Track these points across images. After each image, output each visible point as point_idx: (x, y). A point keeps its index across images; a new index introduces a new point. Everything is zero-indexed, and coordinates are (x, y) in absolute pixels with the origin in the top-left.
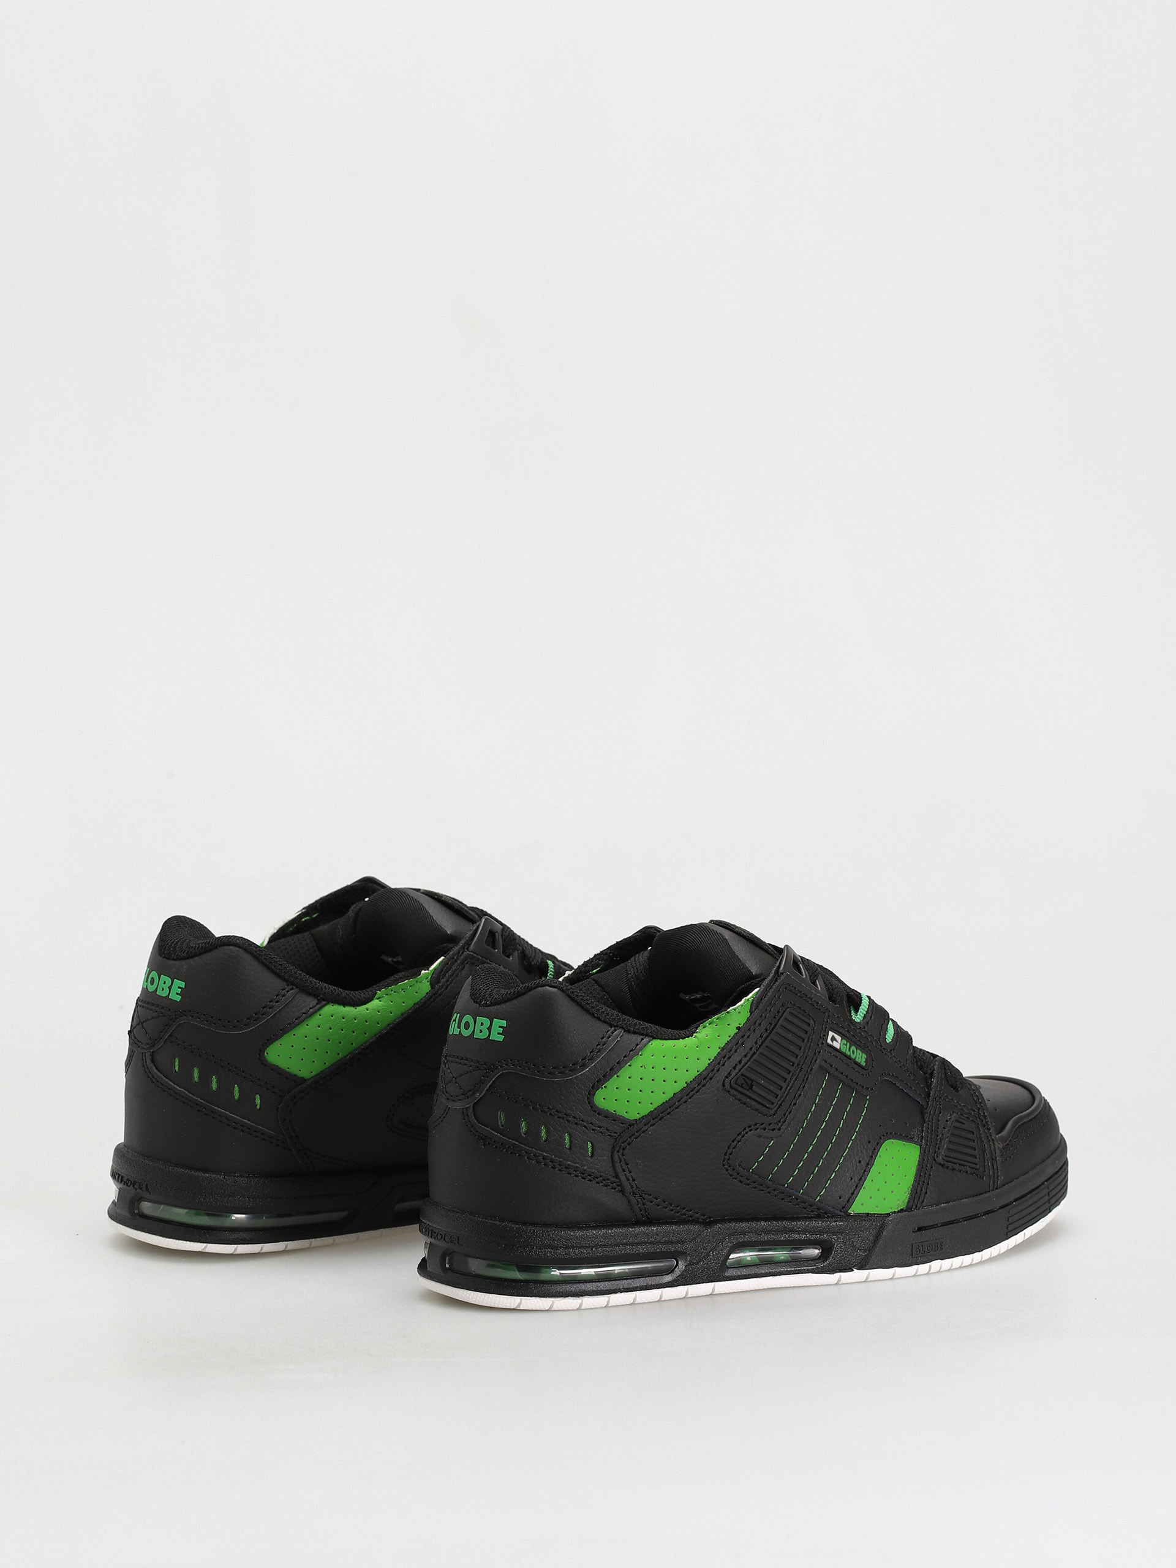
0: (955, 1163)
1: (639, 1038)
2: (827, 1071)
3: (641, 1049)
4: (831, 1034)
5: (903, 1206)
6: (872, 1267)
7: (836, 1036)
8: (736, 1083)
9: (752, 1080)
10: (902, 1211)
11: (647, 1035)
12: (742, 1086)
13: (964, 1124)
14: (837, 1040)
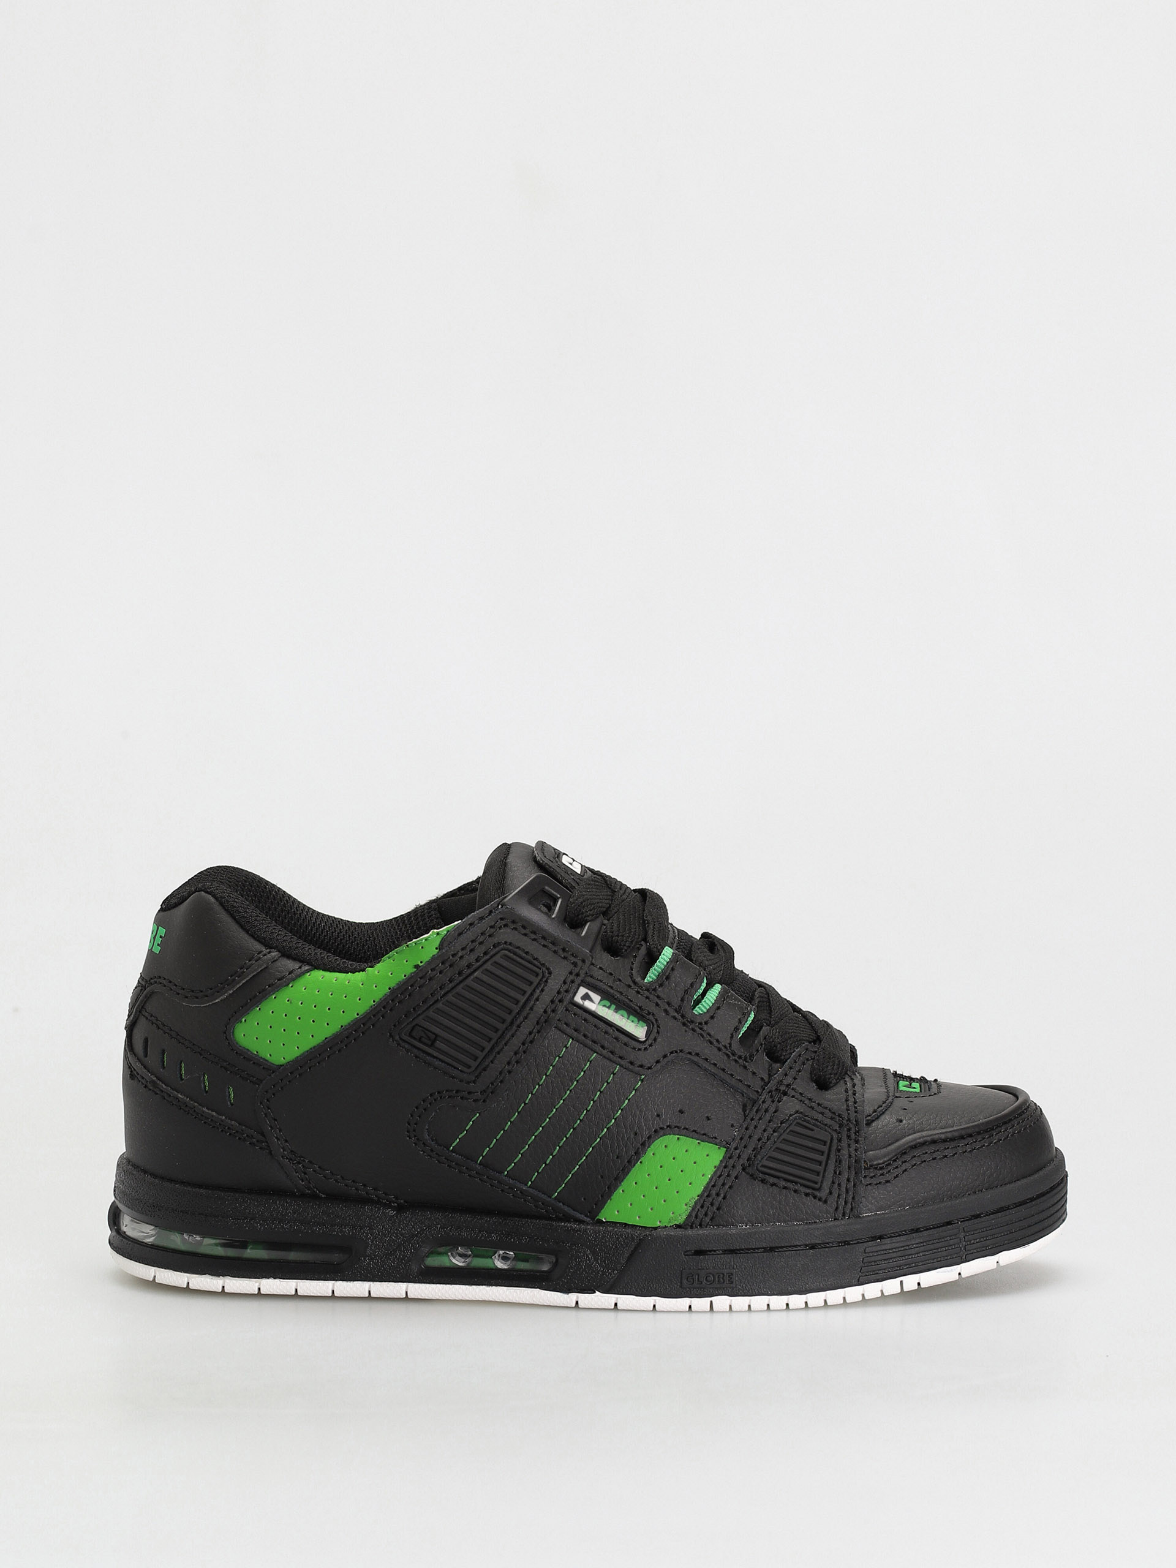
0: (778, 1178)
1: (297, 965)
2: (571, 1038)
3: (294, 980)
4: (583, 991)
5: (681, 1220)
6: (629, 1293)
7: (592, 994)
8: (410, 1035)
9: (436, 1035)
10: (678, 1226)
11: (309, 964)
12: (420, 1041)
13: (812, 1130)
14: (593, 999)
